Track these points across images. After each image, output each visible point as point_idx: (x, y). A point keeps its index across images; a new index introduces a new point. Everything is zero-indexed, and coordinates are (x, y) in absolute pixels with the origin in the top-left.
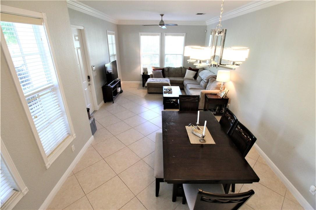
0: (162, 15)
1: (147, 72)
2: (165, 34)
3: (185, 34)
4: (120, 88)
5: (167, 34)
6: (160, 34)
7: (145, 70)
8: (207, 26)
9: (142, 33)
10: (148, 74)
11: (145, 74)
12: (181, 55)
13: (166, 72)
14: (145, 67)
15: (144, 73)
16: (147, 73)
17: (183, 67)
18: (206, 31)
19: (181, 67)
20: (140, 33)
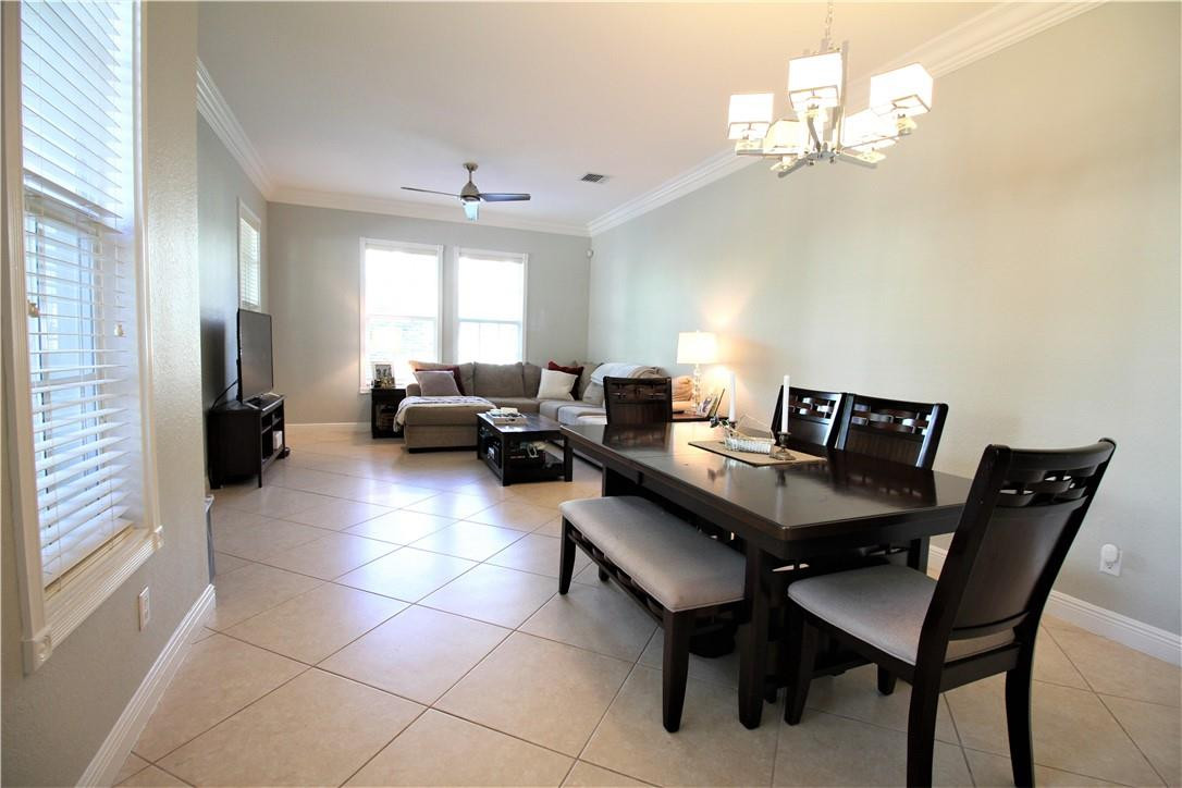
0: (471, 168)
1: (393, 380)
2: (456, 250)
3: (525, 256)
4: (281, 432)
5: (463, 250)
6: (440, 249)
7: (383, 372)
8: (590, 239)
9: (369, 240)
10: (398, 387)
11: (383, 385)
12: (516, 326)
13: (468, 379)
14: (383, 361)
15: (377, 384)
16: (393, 382)
17: (527, 363)
18: (589, 254)
19: (520, 364)
20: (363, 241)
